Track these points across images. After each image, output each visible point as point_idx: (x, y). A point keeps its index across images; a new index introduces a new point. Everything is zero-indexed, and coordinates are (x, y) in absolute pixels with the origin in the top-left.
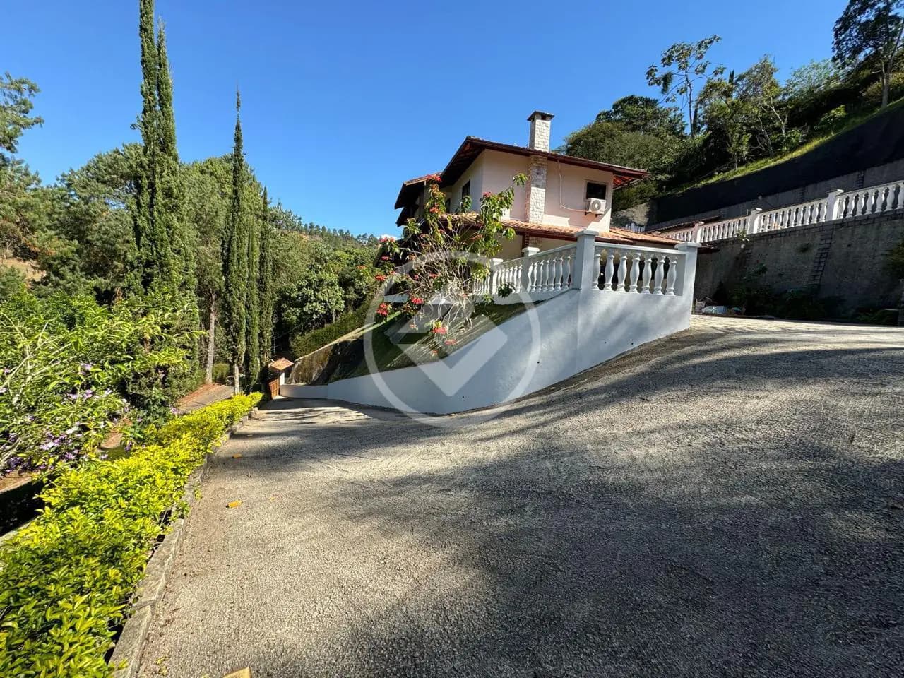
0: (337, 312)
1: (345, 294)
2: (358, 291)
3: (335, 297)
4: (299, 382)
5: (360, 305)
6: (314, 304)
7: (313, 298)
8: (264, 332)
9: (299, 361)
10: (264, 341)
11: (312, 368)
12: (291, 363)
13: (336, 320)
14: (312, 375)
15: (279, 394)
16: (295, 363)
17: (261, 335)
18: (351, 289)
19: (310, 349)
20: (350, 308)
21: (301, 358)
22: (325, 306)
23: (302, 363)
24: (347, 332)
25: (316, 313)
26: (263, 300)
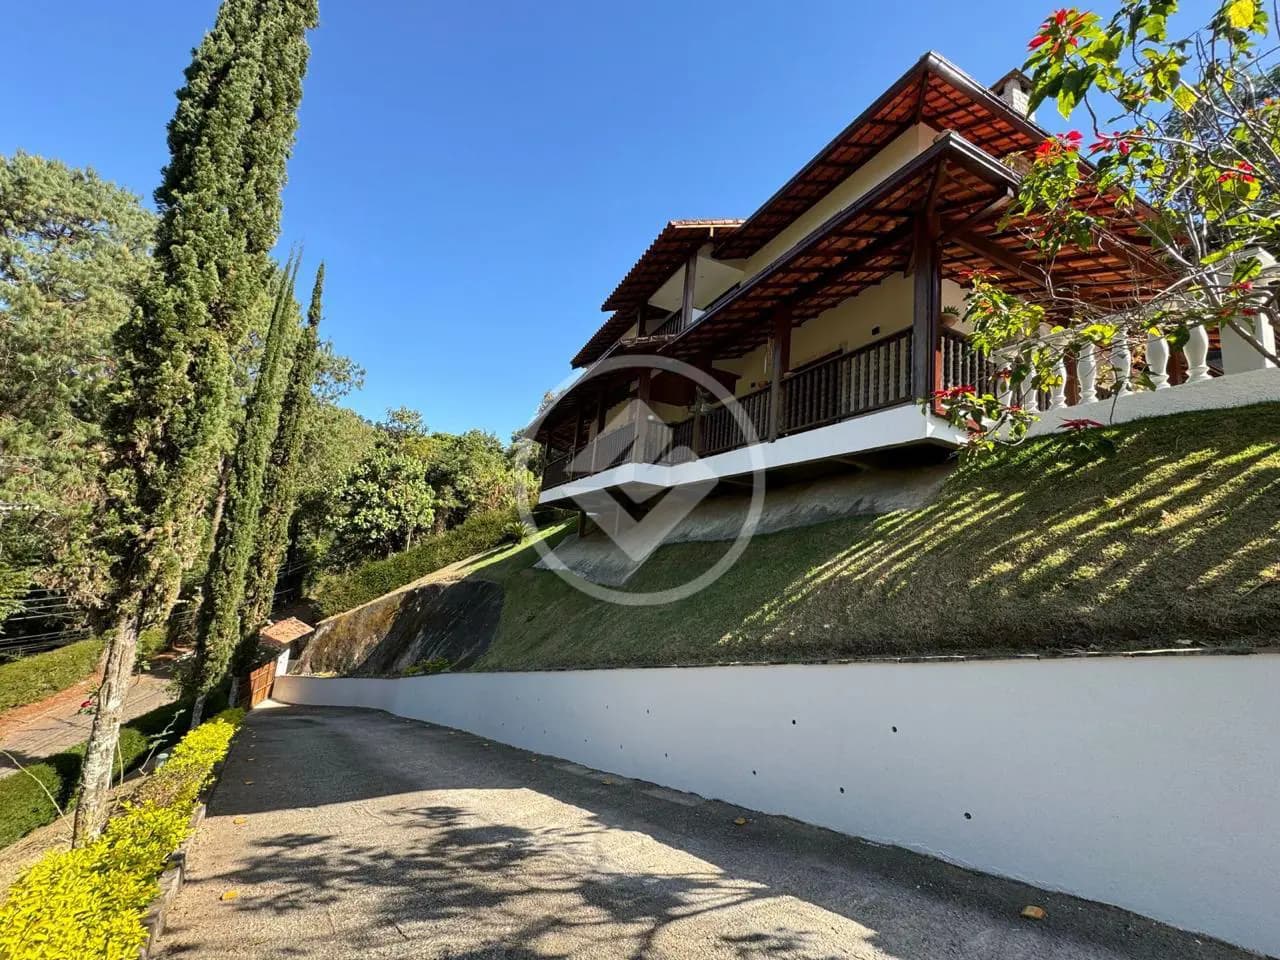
0: (418, 529)
1: (436, 498)
2: (459, 495)
3: (420, 503)
4: (319, 670)
5: (461, 520)
6: (377, 511)
7: (376, 499)
8: (265, 555)
9: (325, 626)
10: (260, 575)
11: (353, 640)
12: (309, 629)
13: (411, 546)
14: (352, 655)
15: (270, 696)
16: (317, 628)
17: (256, 561)
18: (448, 489)
19: (354, 599)
20: (442, 523)
21: (331, 618)
22: (399, 516)
23: (332, 630)
24: (433, 569)
25: (379, 528)
26: (276, 482)
